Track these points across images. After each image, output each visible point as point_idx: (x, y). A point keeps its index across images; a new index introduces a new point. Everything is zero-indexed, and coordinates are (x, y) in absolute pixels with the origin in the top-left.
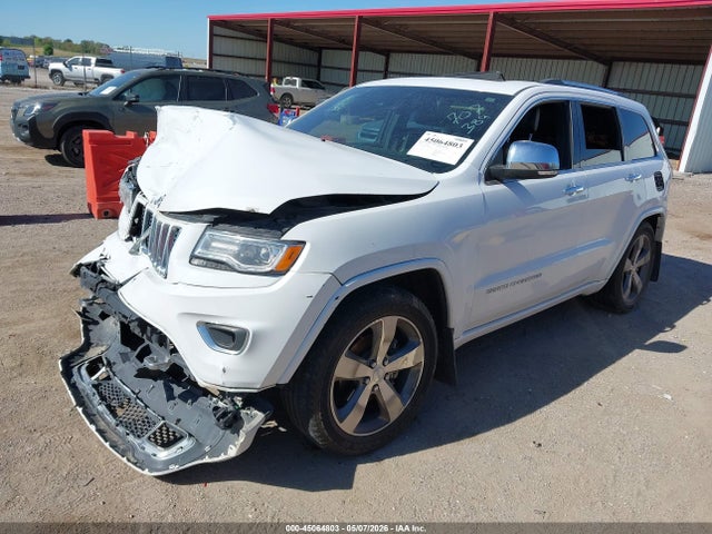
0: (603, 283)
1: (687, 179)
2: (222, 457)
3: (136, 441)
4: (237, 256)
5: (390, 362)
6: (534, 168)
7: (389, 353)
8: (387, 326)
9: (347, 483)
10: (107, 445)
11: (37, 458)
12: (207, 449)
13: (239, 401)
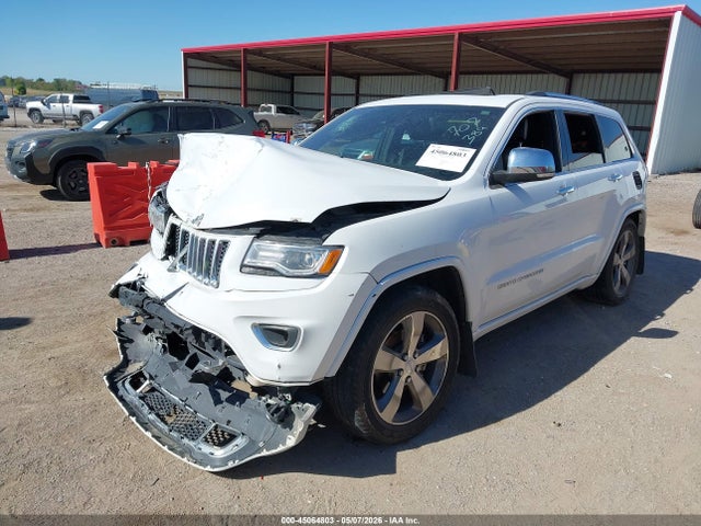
0: (595, 277)
1: (654, 181)
2: (281, 448)
3: (192, 444)
4: (283, 263)
5: (420, 354)
6: (532, 171)
7: (419, 347)
8: (416, 321)
9: (390, 469)
10: (165, 448)
11: (102, 465)
12: (261, 444)
13: (289, 397)
